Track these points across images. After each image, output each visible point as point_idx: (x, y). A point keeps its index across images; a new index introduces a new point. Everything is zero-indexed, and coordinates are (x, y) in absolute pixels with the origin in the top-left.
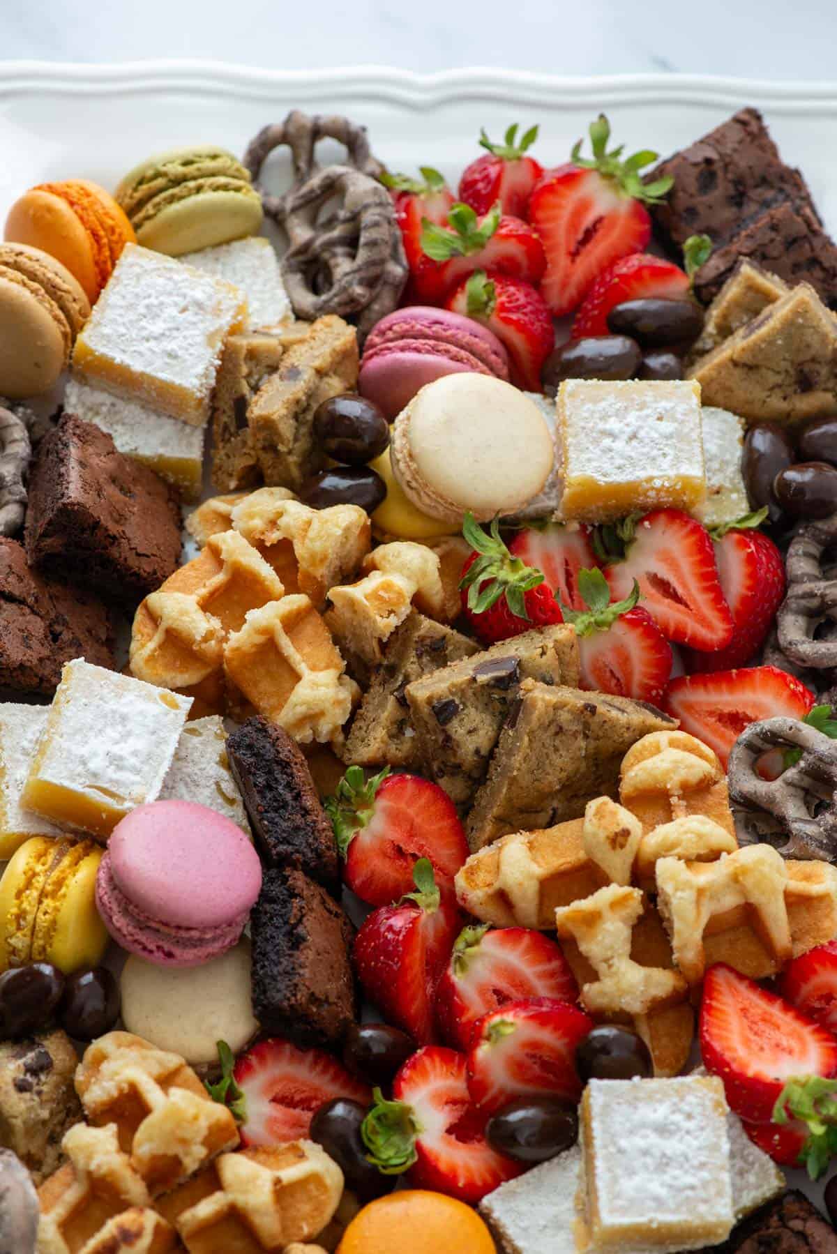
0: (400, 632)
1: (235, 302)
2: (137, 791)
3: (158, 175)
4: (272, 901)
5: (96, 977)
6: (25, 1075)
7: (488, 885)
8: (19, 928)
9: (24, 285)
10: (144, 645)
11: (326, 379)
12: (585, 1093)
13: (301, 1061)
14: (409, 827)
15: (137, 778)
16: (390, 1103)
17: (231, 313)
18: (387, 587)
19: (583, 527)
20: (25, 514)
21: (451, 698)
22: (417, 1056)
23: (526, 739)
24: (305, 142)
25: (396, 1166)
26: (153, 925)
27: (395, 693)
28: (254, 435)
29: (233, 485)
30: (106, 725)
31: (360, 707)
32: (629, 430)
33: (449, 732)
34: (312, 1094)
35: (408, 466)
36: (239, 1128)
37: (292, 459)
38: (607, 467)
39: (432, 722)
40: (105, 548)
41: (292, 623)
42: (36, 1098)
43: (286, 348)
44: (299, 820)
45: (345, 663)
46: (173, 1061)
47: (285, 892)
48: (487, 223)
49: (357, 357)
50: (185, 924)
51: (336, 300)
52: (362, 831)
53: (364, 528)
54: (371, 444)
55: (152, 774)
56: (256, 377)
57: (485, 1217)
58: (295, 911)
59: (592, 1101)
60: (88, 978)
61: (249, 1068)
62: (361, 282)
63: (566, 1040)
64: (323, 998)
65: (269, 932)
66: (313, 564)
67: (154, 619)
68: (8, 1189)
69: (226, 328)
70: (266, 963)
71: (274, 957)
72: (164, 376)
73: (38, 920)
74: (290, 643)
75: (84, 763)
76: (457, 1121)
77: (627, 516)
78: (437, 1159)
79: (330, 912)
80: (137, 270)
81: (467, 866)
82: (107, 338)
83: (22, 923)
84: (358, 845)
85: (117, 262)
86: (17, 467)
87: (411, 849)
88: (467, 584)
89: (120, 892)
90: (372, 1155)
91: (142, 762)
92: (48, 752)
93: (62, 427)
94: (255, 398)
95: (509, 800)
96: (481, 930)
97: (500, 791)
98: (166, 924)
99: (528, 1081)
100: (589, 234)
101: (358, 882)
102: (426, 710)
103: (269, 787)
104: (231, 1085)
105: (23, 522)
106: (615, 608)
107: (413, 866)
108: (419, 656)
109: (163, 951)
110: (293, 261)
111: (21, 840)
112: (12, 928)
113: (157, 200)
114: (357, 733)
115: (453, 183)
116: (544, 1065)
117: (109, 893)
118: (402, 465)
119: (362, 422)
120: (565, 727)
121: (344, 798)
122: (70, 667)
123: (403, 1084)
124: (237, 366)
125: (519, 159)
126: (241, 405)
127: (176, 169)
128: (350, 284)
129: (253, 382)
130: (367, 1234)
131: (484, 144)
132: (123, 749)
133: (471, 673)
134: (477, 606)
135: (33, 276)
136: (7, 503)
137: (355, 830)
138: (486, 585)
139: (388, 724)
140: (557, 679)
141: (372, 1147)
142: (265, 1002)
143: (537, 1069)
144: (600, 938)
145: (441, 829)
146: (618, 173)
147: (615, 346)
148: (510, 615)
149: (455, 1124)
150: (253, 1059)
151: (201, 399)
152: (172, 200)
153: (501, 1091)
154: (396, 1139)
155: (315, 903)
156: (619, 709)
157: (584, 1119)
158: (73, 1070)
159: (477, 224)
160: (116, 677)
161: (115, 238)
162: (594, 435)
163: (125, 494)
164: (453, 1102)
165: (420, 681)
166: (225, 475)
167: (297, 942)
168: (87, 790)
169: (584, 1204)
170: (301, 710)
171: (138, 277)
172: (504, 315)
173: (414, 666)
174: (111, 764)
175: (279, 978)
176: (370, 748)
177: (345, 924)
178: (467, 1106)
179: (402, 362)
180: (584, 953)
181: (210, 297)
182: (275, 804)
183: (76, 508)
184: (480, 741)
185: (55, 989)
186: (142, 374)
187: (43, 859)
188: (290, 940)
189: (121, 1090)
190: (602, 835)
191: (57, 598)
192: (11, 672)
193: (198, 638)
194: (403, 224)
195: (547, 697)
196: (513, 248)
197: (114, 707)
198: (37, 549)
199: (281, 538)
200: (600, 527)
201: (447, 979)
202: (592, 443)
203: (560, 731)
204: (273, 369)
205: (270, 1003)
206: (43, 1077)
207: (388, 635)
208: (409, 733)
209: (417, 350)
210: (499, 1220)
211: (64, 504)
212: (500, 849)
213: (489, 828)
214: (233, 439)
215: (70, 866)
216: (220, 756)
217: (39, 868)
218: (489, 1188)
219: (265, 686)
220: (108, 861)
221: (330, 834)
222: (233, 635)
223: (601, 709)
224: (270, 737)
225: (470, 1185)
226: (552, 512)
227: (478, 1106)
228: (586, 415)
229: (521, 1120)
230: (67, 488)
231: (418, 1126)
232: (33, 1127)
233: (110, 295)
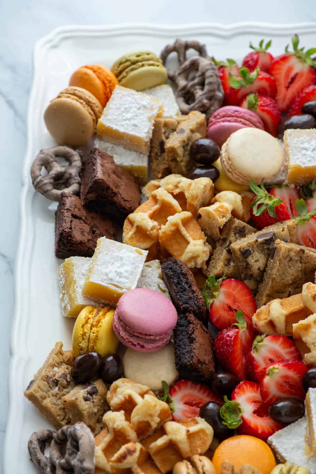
0: (227, 225)
1: (158, 105)
2: (128, 285)
3: (127, 61)
4: (182, 326)
5: (114, 358)
6: (87, 395)
7: (266, 319)
8: (83, 339)
9: (77, 101)
10: (128, 232)
11: (195, 134)
12: (307, 394)
13: (195, 388)
14: (233, 299)
15: (128, 281)
16: (231, 401)
17: (158, 109)
18: (222, 207)
19: (296, 187)
20: (80, 187)
21: (248, 248)
22: (240, 384)
23: (278, 262)
24: (182, 50)
25: (234, 425)
26: (136, 334)
27: (226, 248)
28: (168, 155)
29: (160, 175)
30: (115, 261)
31: (213, 255)
32: (312, 147)
33: (248, 262)
34: (200, 401)
35: (228, 163)
36: (172, 414)
37: (183, 164)
38: (305, 161)
39: (241, 258)
40: (112, 197)
41: (186, 222)
42: (92, 403)
43: (179, 123)
44: (191, 295)
45: (206, 238)
46: (145, 388)
47: (187, 322)
48: (254, 74)
49: (206, 126)
50: (148, 333)
51: (197, 106)
52: (216, 300)
53: (211, 187)
54: (213, 155)
55: (134, 279)
56: (168, 133)
57: (270, 445)
58: (191, 329)
59: (310, 396)
60: (111, 358)
61: (175, 391)
62: (207, 98)
63: (298, 375)
64: (203, 362)
65: (181, 337)
66: (193, 200)
67: (132, 223)
68: (82, 435)
69: (156, 115)
70: (180, 349)
71: (184, 347)
72: (132, 133)
73: (91, 336)
74: (185, 230)
75: (107, 275)
76: (257, 409)
77: (313, 180)
78: (250, 422)
79: (204, 331)
80: (120, 95)
81: (256, 313)
82: (110, 120)
83: (84, 337)
84: (214, 306)
85: (112, 92)
86: (77, 170)
87: (234, 307)
88: (252, 206)
89: (123, 322)
90: (225, 421)
91: (129, 275)
92: (93, 271)
93: (94, 153)
94: (167, 141)
95: (272, 287)
96: (263, 336)
97: (268, 284)
98: (141, 334)
99: (285, 392)
100: (293, 80)
101: (215, 320)
102: (239, 253)
103: (179, 283)
104: (168, 397)
105: (80, 190)
106: (310, 214)
107: (235, 314)
108: (235, 234)
109: (140, 345)
110: (180, 93)
111: (83, 307)
112: (81, 339)
113: (127, 70)
114: (212, 265)
115: (240, 63)
116: (291, 386)
117: (118, 324)
118: (225, 163)
119: (209, 147)
120: (293, 258)
121: (208, 288)
122: (100, 240)
123: (235, 395)
124: (160, 129)
125: (265, 53)
126: (162, 144)
127: (134, 58)
128: (202, 99)
129: (166, 135)
130: (224, 452)
131: (251, 47)
132: (122, 270)
133: (256, 238)
134: (256, 213)
135: (80, 98)
136: (73, 183)
137: (213, 299)
138: (260, 205)
139: (224, 260)
140: (289, 240)
141: (224, 418)
142: (180, 364)
143: (287, 387)
144: (310, 335)
145: (246, 300)
146: (303, 56)
147: (306, 118)
148: (270, 217)
149: (256, 410)
150: (176, 387)
151: (147, 143)
152: (133, 70)
153: (274, 396)
154: (233, 416)
155: (198, 326)
156: (313, 252)
157: (307, 404)
158: (106, 394)
159: (250, 75)
160: (118, 243)
161: (111, 84)
162: (299, 149)
163: (119, 178)
164: (255, 402)
165: (236, 242)
166: (157, 173)
167: (192, 340)
168: (108, 285)
169: (308, 439)
170: (190, 255)
171: (121, 98)
172: (262, 108)
173: (233, 238)
174: (117, 275)
175: (186, 354)
176: (217, 270)
177: (210, 336)
178: (260, 403)
179: (223, 126)
180: (304, 341)
181: (149, 104)
182: (182, 290)
183: (100, 181)
184: (260, 265)
185: (98, 362)
186: (124, 133)
187: (92, 313)
188: (189, 340)
189: (125, 398)
190: (310, 296)
191: (94, 218)
192: (77, 245)
193: (149, 229)
194: (222, 78)
195: (286, 246)
196: (264, 84)
197: (118, 255)
198: (86, 199)
199: (180, 191)
200: (302, 187)
201: (251, 355)
202: (298, 152)
203: (291, 259)
204: (174, 130)
205: (182, 363)
206: (94, 396)
207: (223, 225)
208: (232, 264)
209: (229, 121)
210: (275, 446)
211: (96, 180)
212: (269, 305)
213: (264, 299)
214: (159, 158)
215: (102, 315)
216: (159, 275)
217: (90, 316)
218: (271, 434)
219: (176, 247)
220: (118, 311)
221: (203, 300)
222: (163, 227)
223: (306, 251)
224: (179, 264)
225: (263, 432)
226: (284, 181)
227: (265, 402)
228: (295, 142)
229: (282, 406)
230: (97, 174)
231: (242, 410)
232: (92, 415)
233: (111, 104)
